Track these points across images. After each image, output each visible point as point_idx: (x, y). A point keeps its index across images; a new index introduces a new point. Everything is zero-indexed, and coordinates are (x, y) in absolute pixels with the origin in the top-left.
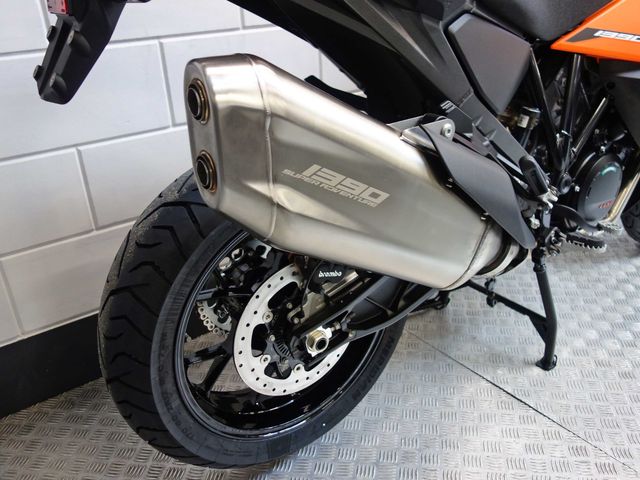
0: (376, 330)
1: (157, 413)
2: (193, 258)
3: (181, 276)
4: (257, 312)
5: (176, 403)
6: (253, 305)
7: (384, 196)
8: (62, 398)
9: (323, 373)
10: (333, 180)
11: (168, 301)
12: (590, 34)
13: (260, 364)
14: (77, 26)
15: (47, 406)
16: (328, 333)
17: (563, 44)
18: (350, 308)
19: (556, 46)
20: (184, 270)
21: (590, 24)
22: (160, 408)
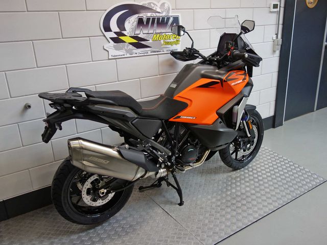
0: (124, 189)
1: (62, 207)
2: (72, 172)
3: (69, 176)
4: (88, 185)
5: (68, 205)
6: (87, 183)
7: (108, 162)
8: (42, 209)
9: (107, 201)
10: (96, 159)
11: (66, 182)
12: (179, 117)
13: (89, 198)
14: (50, 129)
15: (38, 211)
16: (105, 191)
17: (171, 120)
18: (111, 185)
19: (170, 120)
20: (70, 175)
21: (179, 115)
22: (64, 206)
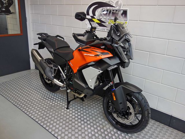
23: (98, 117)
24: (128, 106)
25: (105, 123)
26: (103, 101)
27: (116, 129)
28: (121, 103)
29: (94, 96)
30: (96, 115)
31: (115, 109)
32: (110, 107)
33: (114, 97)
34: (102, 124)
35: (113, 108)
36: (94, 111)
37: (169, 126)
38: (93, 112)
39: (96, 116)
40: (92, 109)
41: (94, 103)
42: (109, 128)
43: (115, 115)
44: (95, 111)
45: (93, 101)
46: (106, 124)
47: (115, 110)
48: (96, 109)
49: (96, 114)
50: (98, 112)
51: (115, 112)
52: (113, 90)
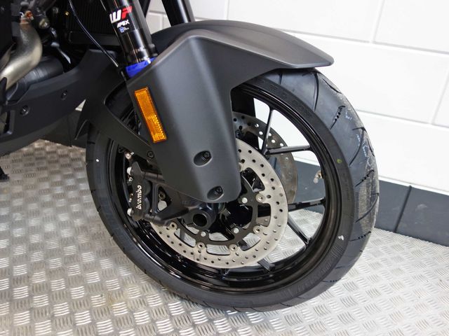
23: (81, 249)
24: (244, 167)
25: (119, 277)
26: (90, 160)
27: (182, 299)
28: (202, 157)
29: (36, 145)
30: (65, 242)
31: (168, 200)
32: (131, 189)
33: (153, 119)
34: (99, 288)
35: (150, 196)
36: (55, 219)
37: (395, 231)
38: (50, 227)
39: (67, 244)
40: (48, 211)
41: (57, 184)
42: (143, 302)
43: (168, 234)
44: (63, 217)
45: (52, 173)
46: (124, 284)
47: (162, 205)
48: (66, 209)
49: (66, 233)
50: (78, 222)
51: (165, 218)
52: (140, 66)
